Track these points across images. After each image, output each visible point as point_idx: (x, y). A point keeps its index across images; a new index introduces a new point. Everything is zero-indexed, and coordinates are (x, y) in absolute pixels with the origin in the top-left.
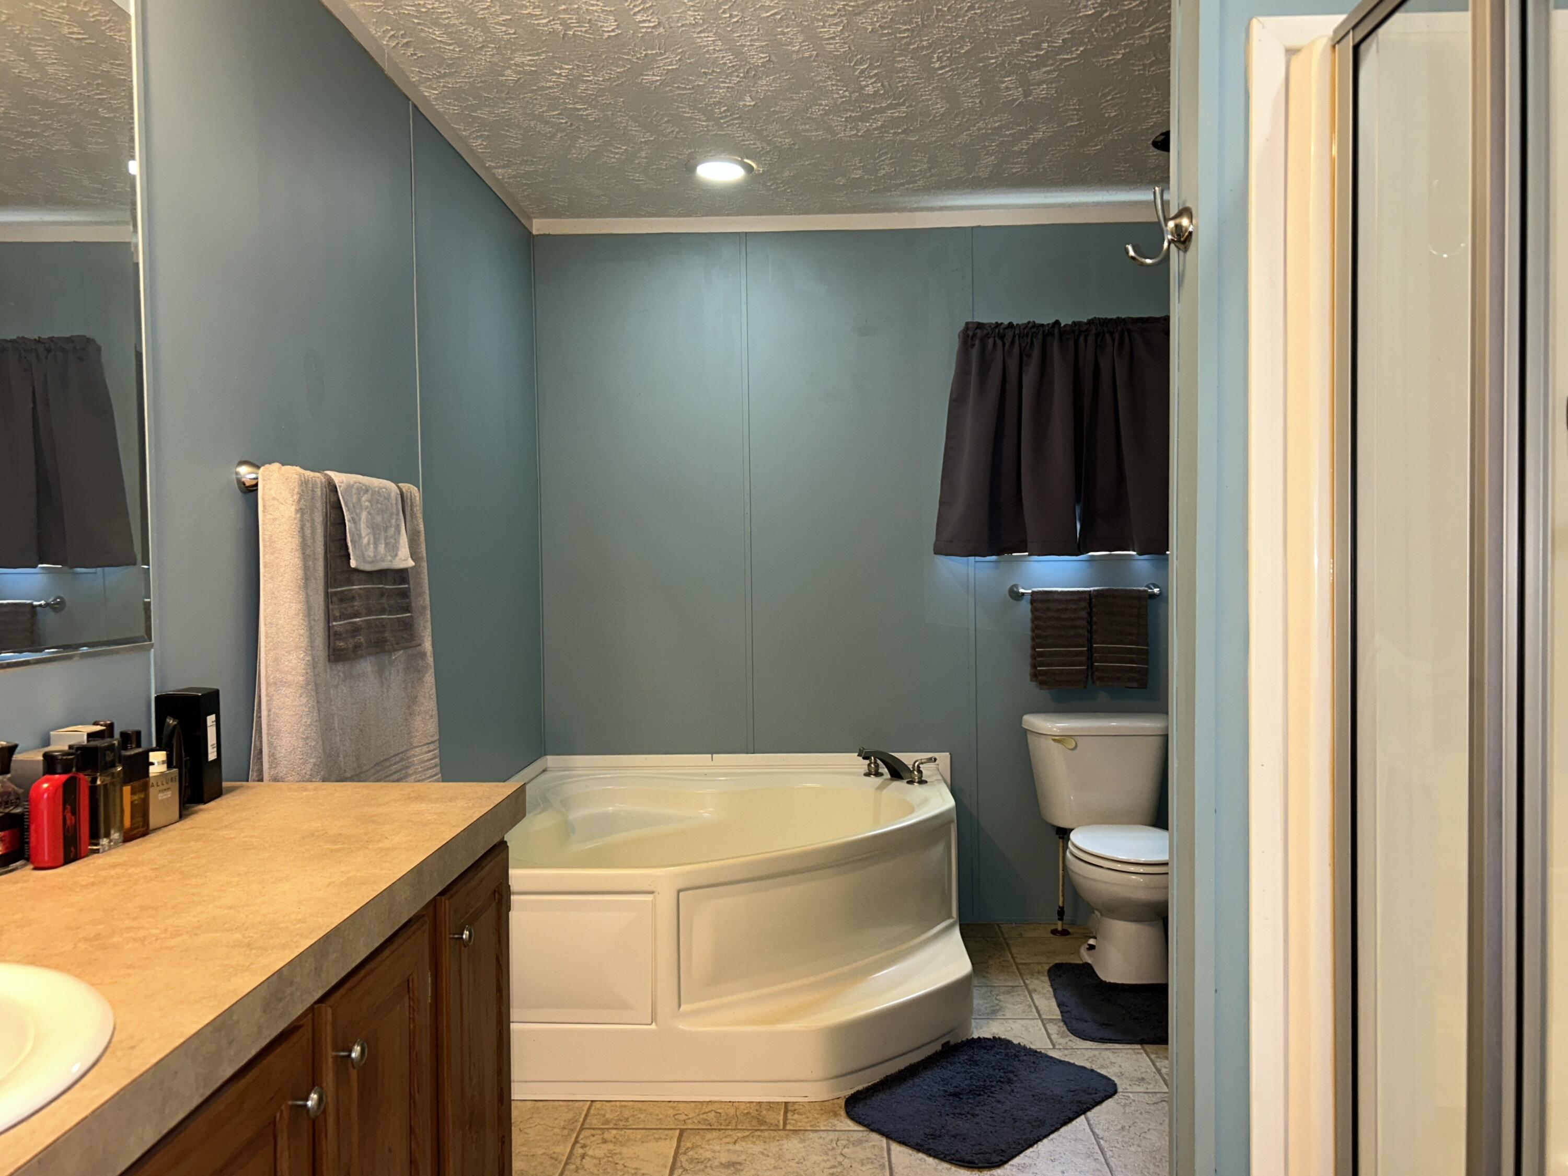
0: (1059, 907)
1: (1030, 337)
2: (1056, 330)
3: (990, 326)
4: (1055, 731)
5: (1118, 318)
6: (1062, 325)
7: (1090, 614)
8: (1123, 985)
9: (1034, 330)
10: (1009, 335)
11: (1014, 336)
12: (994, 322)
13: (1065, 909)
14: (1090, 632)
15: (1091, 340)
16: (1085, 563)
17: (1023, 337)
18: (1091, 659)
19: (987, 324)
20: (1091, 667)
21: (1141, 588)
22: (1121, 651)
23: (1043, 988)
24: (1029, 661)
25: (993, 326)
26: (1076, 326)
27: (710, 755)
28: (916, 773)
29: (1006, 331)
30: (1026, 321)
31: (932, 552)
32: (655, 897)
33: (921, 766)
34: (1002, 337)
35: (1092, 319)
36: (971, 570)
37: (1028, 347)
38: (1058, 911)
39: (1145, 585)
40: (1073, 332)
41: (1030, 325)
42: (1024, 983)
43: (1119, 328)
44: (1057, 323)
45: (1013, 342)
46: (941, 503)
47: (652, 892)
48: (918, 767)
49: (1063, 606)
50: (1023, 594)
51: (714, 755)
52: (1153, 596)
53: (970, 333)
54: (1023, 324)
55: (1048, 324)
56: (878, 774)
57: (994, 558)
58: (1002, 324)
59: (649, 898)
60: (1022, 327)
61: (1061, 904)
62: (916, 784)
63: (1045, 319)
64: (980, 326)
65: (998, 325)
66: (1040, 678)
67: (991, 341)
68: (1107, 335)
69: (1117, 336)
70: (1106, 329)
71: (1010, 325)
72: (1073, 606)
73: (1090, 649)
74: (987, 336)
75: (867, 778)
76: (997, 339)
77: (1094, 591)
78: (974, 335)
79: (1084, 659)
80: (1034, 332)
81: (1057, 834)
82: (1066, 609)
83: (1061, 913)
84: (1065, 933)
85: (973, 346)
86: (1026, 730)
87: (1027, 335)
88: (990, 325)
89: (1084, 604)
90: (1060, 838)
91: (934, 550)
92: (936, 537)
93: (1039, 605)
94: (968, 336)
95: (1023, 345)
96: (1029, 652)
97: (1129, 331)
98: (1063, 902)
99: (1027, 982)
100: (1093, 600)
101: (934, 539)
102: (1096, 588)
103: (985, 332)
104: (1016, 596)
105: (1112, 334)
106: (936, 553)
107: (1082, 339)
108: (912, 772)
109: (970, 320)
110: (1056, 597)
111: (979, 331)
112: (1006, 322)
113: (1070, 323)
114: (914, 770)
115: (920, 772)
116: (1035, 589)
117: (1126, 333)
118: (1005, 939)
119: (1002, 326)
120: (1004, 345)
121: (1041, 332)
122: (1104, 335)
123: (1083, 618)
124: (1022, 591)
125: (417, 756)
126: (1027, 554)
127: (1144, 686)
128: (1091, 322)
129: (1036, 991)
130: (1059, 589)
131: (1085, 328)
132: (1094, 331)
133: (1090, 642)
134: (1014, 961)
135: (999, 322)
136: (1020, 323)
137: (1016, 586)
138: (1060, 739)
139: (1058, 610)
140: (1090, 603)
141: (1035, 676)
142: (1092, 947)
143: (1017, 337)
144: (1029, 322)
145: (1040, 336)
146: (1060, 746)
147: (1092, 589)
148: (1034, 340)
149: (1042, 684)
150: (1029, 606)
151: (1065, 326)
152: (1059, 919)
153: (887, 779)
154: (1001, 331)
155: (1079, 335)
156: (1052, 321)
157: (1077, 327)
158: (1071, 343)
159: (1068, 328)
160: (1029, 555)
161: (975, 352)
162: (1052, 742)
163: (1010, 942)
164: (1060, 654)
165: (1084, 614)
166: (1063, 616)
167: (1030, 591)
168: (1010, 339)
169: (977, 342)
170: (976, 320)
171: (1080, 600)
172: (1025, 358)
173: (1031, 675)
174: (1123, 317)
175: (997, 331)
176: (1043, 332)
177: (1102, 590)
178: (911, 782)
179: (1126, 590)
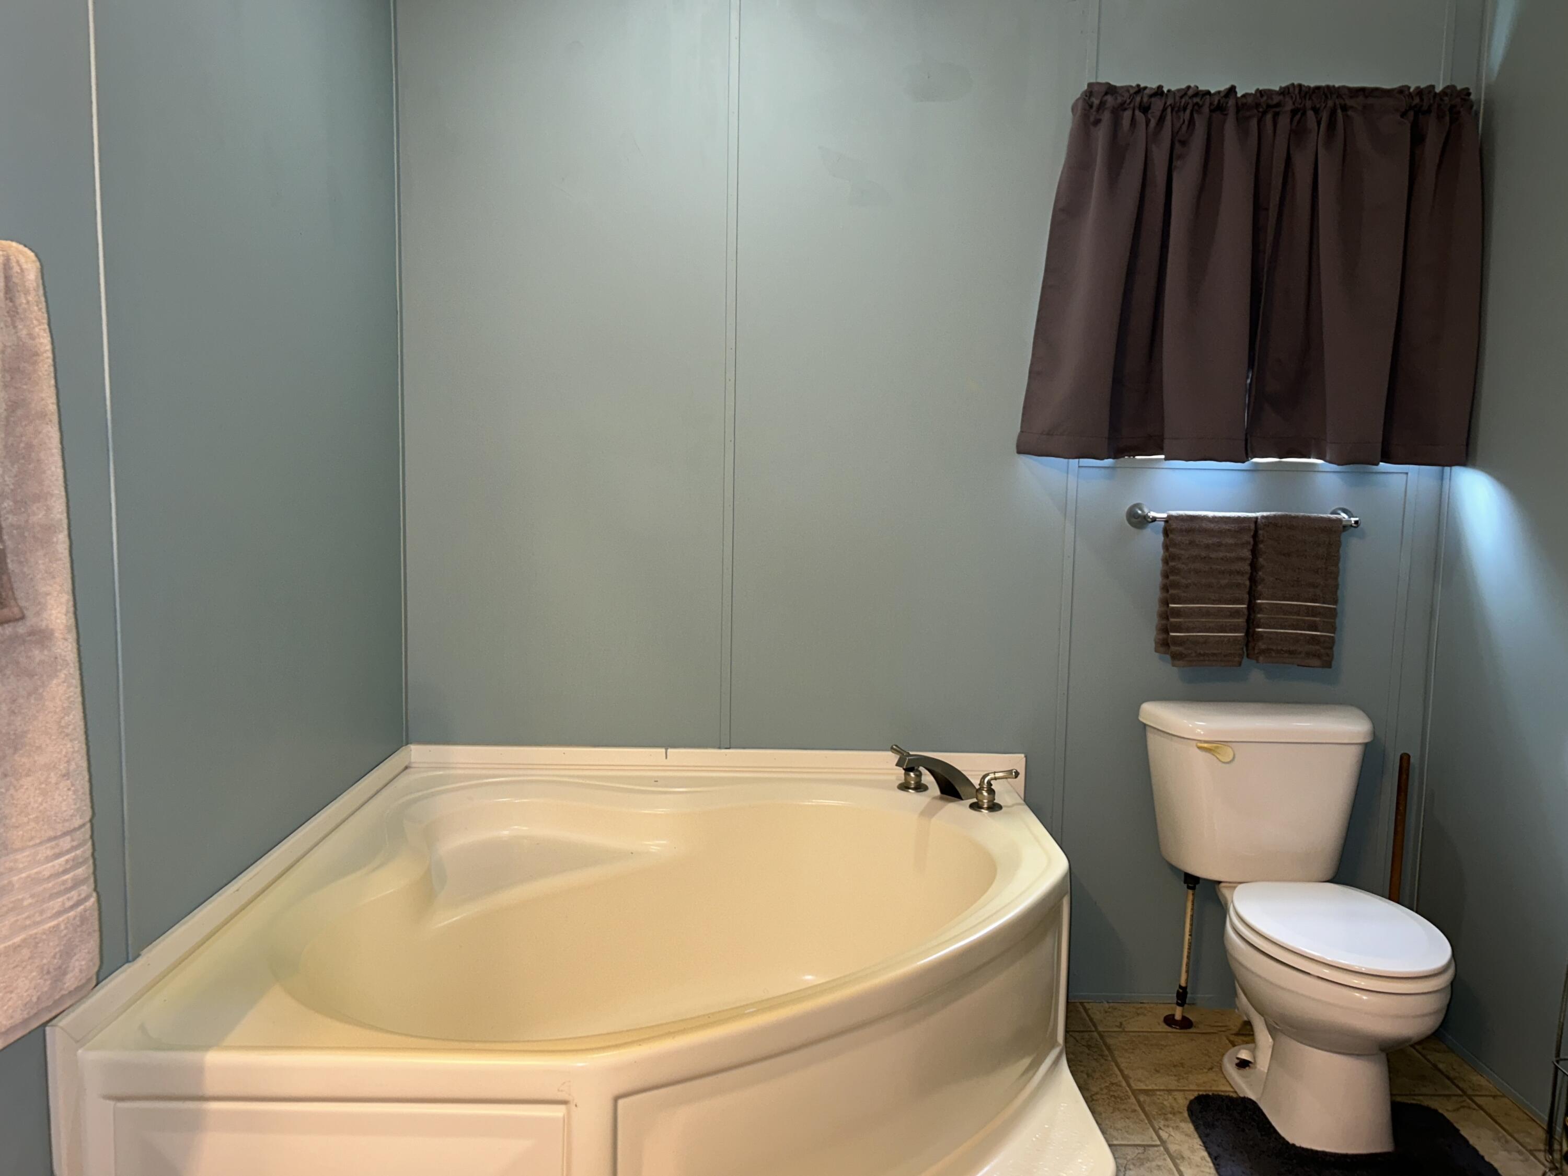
0: (1180, 987)
1: (1188, 112)
2: (1231, 102)
3: (1128, 91)
4: (1199, 734)
5: (1328, 87)
6: (1239, 95)
7: (1255, 552)
8: (1324, 1154)
9: (1196, 100)
10: (1158, 105)
11: (1164, 109)
12: (1134, 84)
13: (1188, 990)
14: (1253, 580)
15: (1284, 121)
16: (1245, 473)
17: (1178, 111)
18: (1251, 622)
19: (1122, 87)
20: (1250, 636)
21: (1324, 516)
22: (1298, 611)
23: (1193, 1151)
24: (1155, 620)
25: (1132, 91)
26: (1262, 96)
27: (663, 750)
28: (985, 794)
29: (1153, 100)
30: (1183, 86)
31: (1015, 451)
32: (569, 1113)
33: (992, 782)
34: (1145, 109)
35: (1287, 88)
36: (1072, 479)
37: (1184, 128)
38: (1178, 992)
39: (1330, 511)
40: (1258, 105)
41: (1190, 92)
42: (1159, 1137)
43: (1330, 103)
44: (1232, 89)
45: (1161, 119)
46: (1034, 374)
47: (565, 1102)
48: (989, 784)
49: (1216, 540)
50: (1154, 519)
51: (670, 750)
52: (1346, 527)
53: (1096, 102)
54: (1179, 90)
55: (1219, 92)
56: (920, 787)
57: (1108, 462)
58: (1145, 88)
59: (558, 1112)
60: (1178, 95)
61: (1183, 984)
62: (985, 811)
63: (1215, 85)
64: (1111, 90)
65: (1140, 90)
66: (1174, 649)
67: (1127, 115)
68: (1310, 113)
69: (1325, 116)
70: (1309, 104)
71: (1159, 92)
72: (1230, 541)
73: (1252, 607)
74: (1122, 107)
75: (903, 794)
76: (1137, 112)
77: (1263, 517)
78: (1102, 104)
79: (1241, 621)
80: (1197, 104)
81: (1185, 882)
82: (1220, 545)
83: (1182, 997)
84: (1186, 1024)
85: (1097, 122)
86: (1145, 725)
87: (1185, 109)
88: (1127, 88)
89: (1248, 538)
90: (1189, 888)
91: (1018, 446)
92: (1022, 427)
93: (1178, 538)
94: (1091, 106)
95: (1177, 125)
96: (1154, 607)
97: (1344, 108)
98: (1187, 980)
99: (1164, 1135)
100: (1260, 532)
101: (1019, 430)
102: (1265, 514)
103: (1120, 100)
104: (1138, 520)
105: (1316, 111)
106: (1020, 452)
107: (1269, 117)
108: (979, 791)
109: (1093, 80)
110: (1204, 525)
111: (1109, 98)
112: (1153, 85)
113: (1253, 92)
114: (981, 788)
115: (991, 791)
116: (1174, 513)
117: (1339, 111)
118: (1099, 1033)
119: (1147, 91)
120: (1148, 122)
121: (1207, 104)
122: (1304, 114)
123: (1242, 559)
124: (1152, 514)
125: (21, 871)
126: (1163, 457)
127: (1328, 664)
128: (1285, 91)
129: (1183, 1158)
130: (1210, 514)
131: (1276, 99)
132: (1289, 106)
133: (1253, 595)
134: (1129, 1086)
135: (1142, 85)
136: (1173, 89)
137: (1138, 506)
138: (1211, 747)
139: (1207, 547)
140: (1255, 536)
141: (1165, 644)
142: (1243, 1064)
143: (1169, 110)
144: (1189, 87)
145: (1206, 110)
146: (1208, 755)
147: (1259, 514)
148: (1196, 116)
149: (1176, 657)
150: (1161, 538)
151: (1244, 96)
152: (1178, 1004)
153: (935, 798)
154: (1145, 99)
155: (1264, 113)
156: (1223, 87)
157: (1265, 98)
158: (1254, 123)
159: (1250, 100)
160: (1166, 459)
161: (1101, 135)
162: (1196, 748)
163: (1110, 1041)
164: (1207, 613)
165: (1246, 553)
166: (1213, 555)
167: (1165, 515)
168: (1158, 114)
169: (1106, 116)
170: (1102, 80)
171: (1241, 531)
172: (1177, 145)
173: (1156, 643)
174: (1337, 85)
175: (1138, 99)
176: (1211, 104)
177: (1275, 517)
178: (976, 807)
179: (1309, 518)
